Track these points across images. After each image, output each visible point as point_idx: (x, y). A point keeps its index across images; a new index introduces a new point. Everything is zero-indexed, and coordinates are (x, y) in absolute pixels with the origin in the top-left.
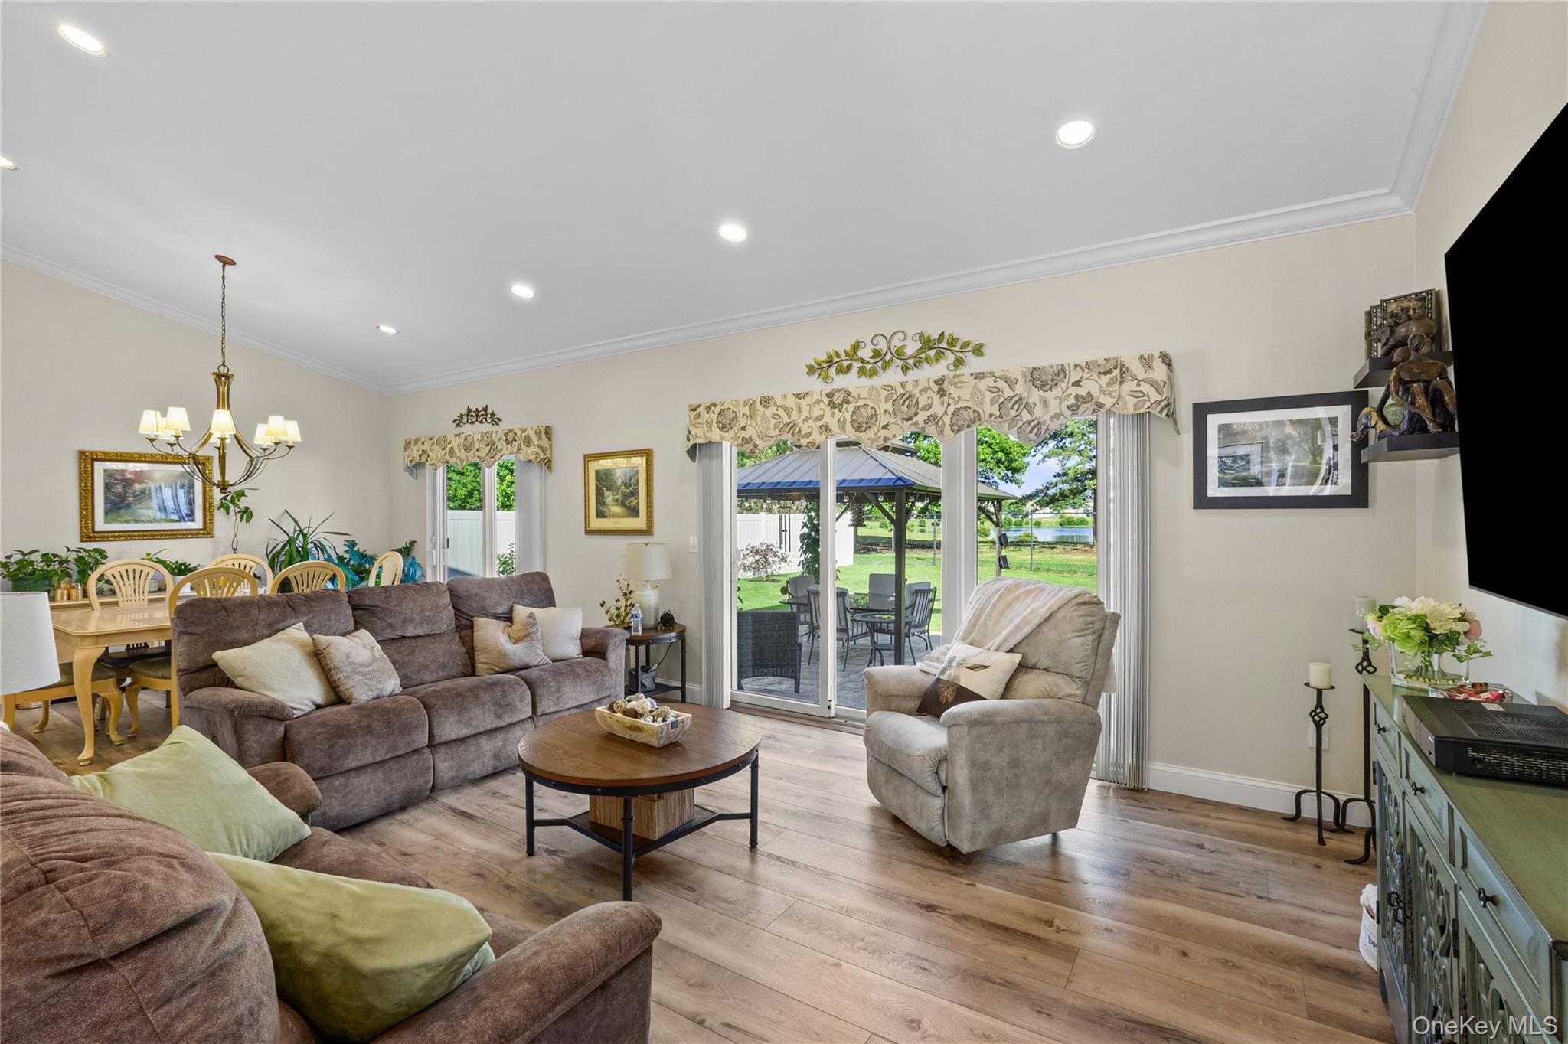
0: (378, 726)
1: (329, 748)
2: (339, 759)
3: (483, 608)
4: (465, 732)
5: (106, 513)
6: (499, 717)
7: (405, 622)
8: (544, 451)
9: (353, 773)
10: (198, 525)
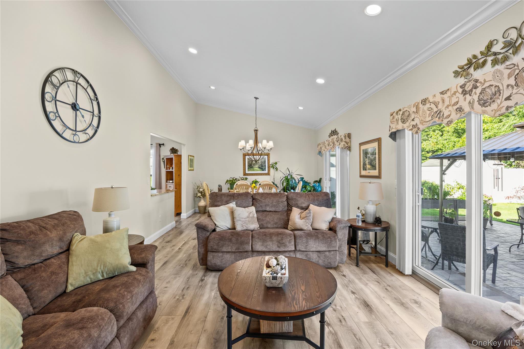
0: (234, 239)
1: (218, 243)
2: (221, 247)
3: (297, 204)
4: (264, 249)
5: (248, 169)
6: (279, 247)
7: (266, 205)
8: (347, 143)
9: (225, 253)
10: (266, 172)
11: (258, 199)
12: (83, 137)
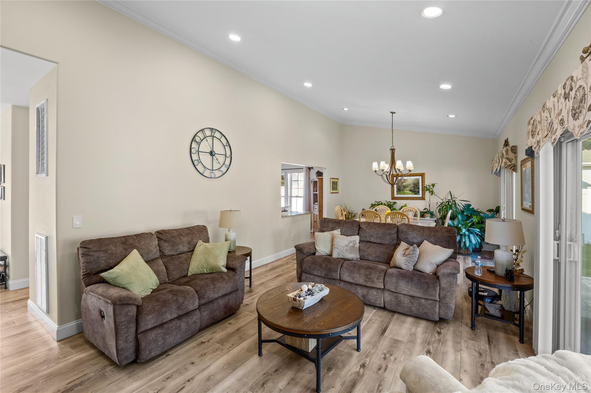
0: (324, 265)
2: (312, 270)
3: (407, 238)
4: (351, 281)
5: (397, 192)
9: (316, 277)
10: (420, 196)
11: (363, 229)
12: (218, 174)
